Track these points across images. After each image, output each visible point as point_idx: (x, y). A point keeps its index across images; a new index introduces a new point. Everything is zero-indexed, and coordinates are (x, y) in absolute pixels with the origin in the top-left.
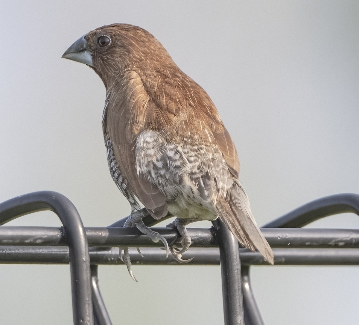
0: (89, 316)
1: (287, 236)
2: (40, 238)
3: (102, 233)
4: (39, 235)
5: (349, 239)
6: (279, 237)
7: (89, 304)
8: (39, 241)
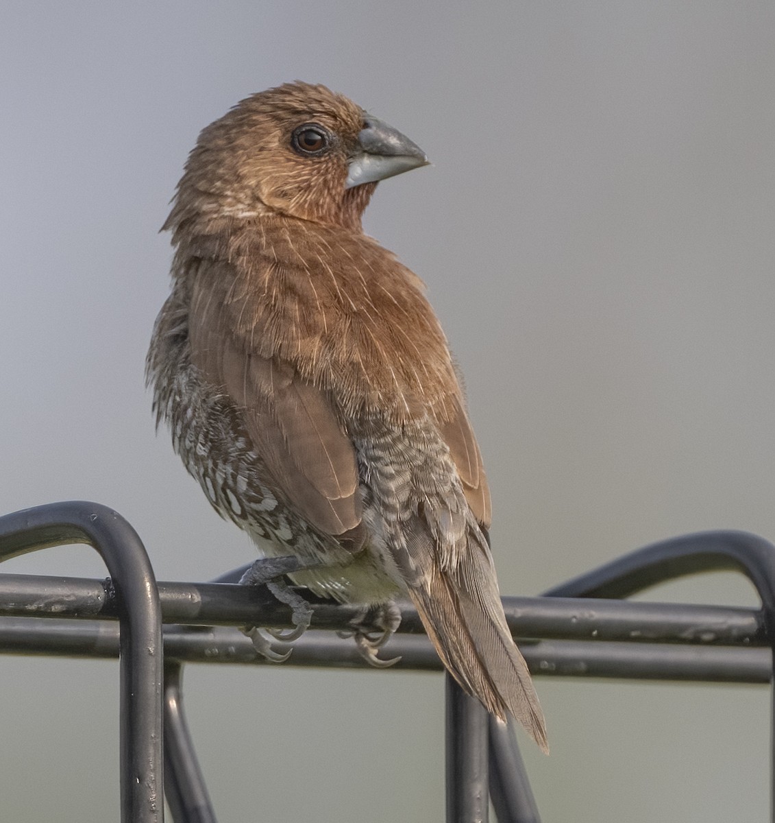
0: (154, 770)
1: (592, 616)
2: (60, 602)
3: (194, 595)
4: (58, 596)
5: (724, 627)
6: (575, 617)
7: (155, 744)
8: (56, 608)
